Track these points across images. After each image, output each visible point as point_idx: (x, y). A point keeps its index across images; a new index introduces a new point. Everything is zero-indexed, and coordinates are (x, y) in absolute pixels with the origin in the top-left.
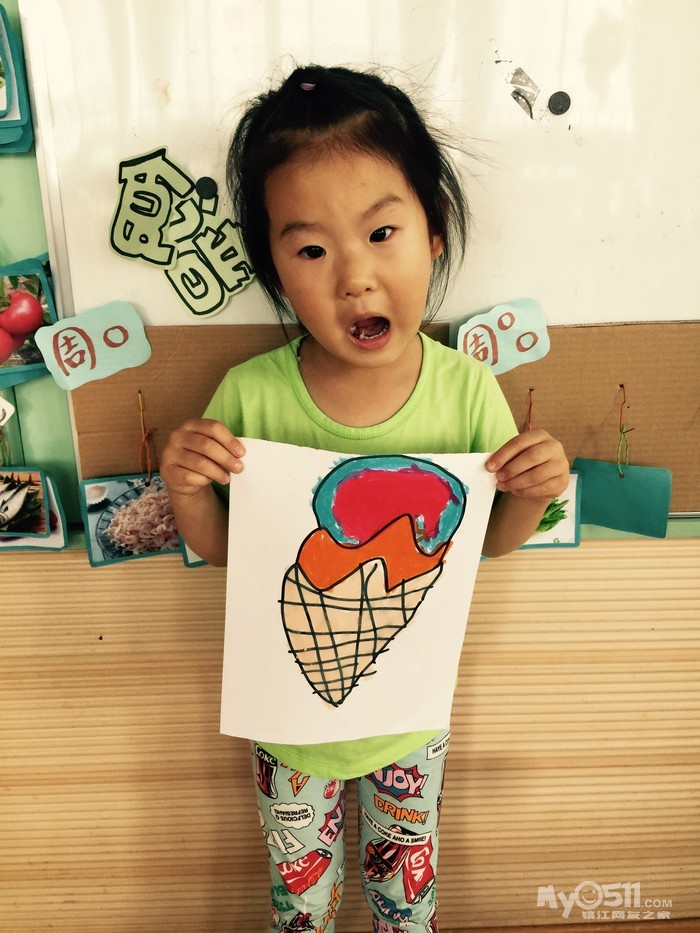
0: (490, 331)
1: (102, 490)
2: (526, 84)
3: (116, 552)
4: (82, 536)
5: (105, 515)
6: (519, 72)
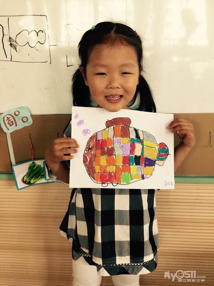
0: (12, 116)
2: (13, 42)
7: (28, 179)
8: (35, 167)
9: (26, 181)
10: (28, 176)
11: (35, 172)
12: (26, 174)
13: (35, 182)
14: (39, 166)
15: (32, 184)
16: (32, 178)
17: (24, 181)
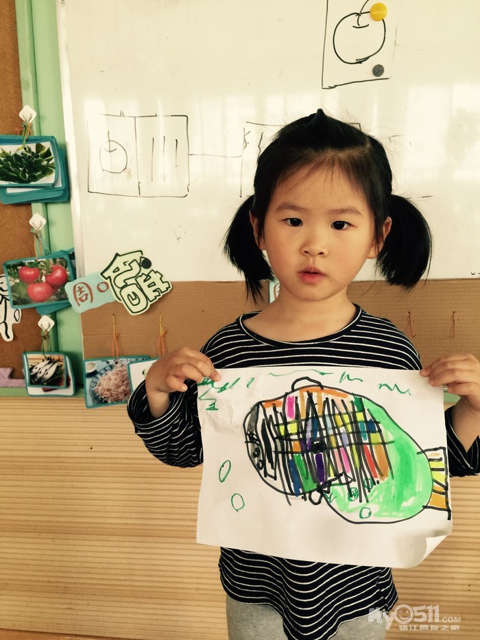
1: (94, 365)
3: (100, 401)
4: (83, 390)
5: (95, 380)
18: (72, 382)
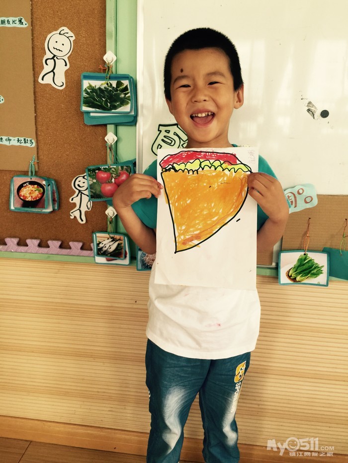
0: (294, 195)
2: (312, 107)
4: (135, 261)
6: (310, 103)
7: (294, 273)
8: (306, 261)
9: (291, 276)
10: (295, 270)
11: (304, 267)
12: (293, 266)
13: (302, 280)
14: (311, 260)
15: (297, 282)
16: (300, 273)
17: (288, 275)
18: (128, 255)
